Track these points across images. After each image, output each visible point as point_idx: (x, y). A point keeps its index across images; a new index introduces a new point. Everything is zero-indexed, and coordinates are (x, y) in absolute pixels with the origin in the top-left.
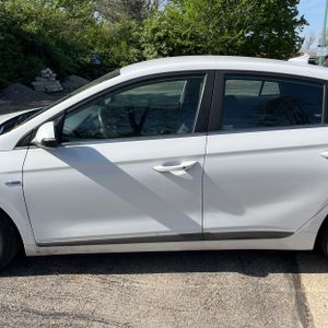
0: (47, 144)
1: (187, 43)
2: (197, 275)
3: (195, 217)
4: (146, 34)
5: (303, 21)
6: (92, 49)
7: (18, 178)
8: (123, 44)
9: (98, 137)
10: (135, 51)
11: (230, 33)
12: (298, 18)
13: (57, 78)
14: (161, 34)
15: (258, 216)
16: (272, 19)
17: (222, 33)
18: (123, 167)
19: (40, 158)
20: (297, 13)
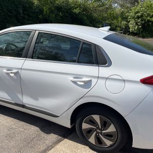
2: (23, 123)
8: (120, 19)
10: (125, 22)
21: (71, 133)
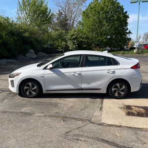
0: (51, 69)
1: (84, 40)
3: (80, 85)
4: (69, 36)
5: (130, 32)
6: (48, 42)
7: (43, 75)
8: (60, 40)
9: (60, 68)
10: (64, 43)
11: (101, 37)
12: (128, 31)
13: (35, 53)
14: (74, 37)
15: (93, 85)
16: (117, 32)
17: (98, 37)
18: (65, 74)
19: (48, 72)
20: (127, 29)
21: (109, 95)
